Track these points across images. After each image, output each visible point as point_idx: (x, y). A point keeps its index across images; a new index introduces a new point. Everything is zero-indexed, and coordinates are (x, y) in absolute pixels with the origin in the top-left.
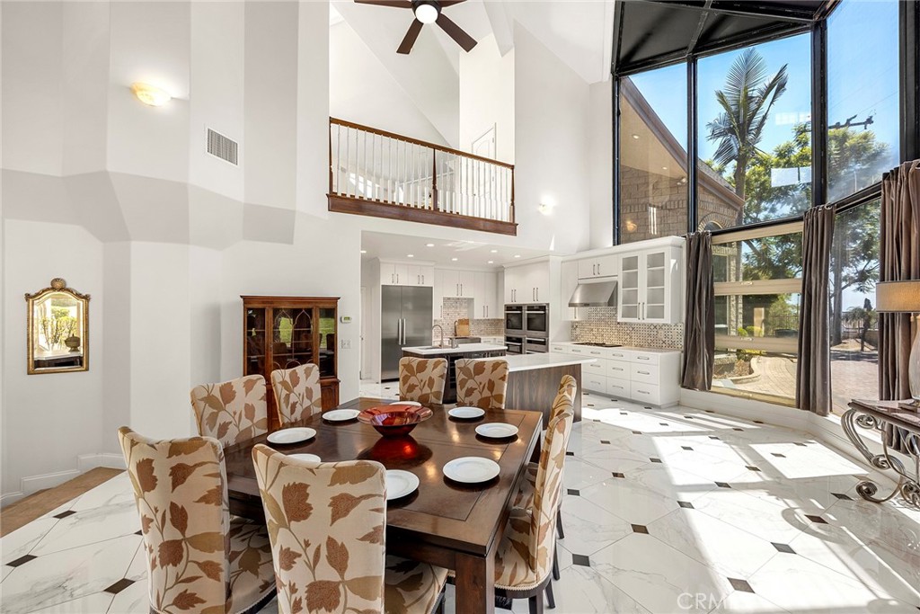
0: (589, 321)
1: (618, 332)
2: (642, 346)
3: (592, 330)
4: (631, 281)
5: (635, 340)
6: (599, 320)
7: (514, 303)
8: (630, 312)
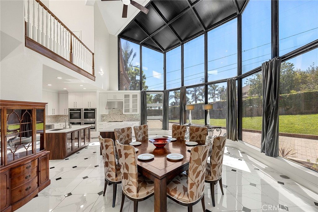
0: (109, 114)
1: (121, 117)
2: (129, 121)
3: (111, 117)
4: (127, 101)
5: (126, 119)
6: (113, 114)
7: (75, 108)
8: (127, 111)
